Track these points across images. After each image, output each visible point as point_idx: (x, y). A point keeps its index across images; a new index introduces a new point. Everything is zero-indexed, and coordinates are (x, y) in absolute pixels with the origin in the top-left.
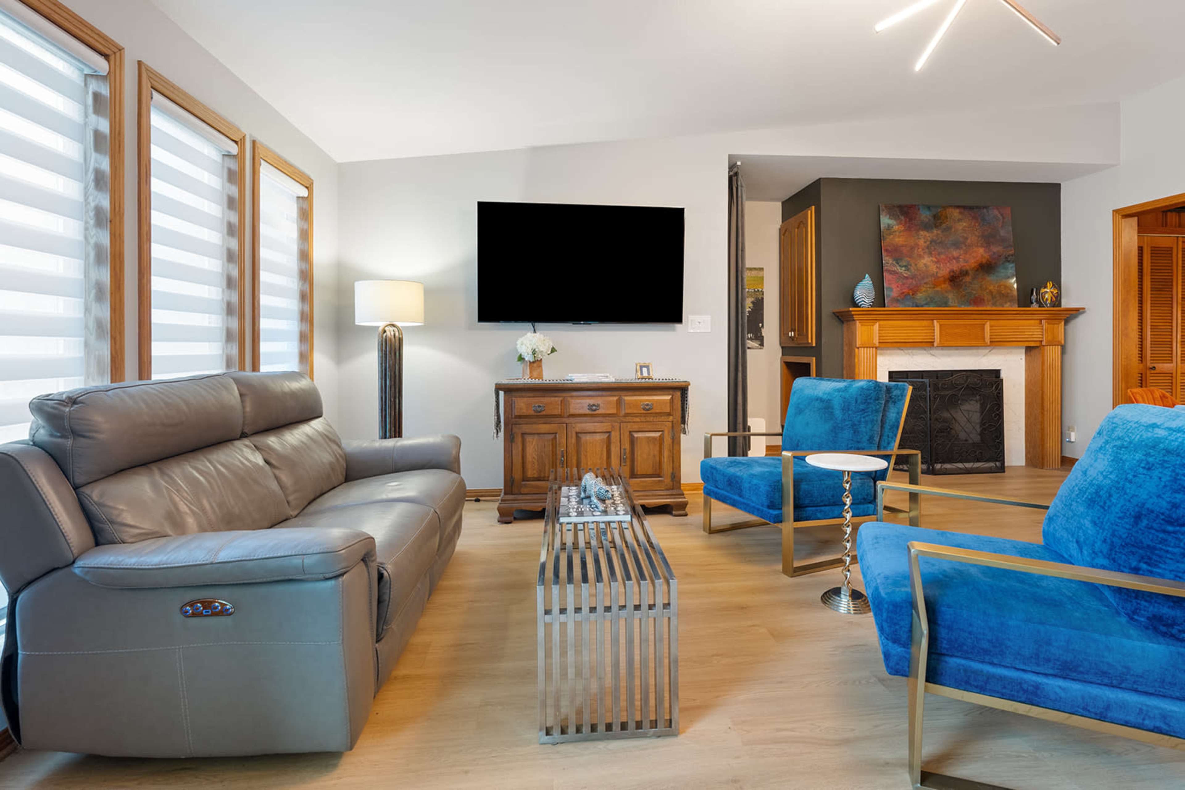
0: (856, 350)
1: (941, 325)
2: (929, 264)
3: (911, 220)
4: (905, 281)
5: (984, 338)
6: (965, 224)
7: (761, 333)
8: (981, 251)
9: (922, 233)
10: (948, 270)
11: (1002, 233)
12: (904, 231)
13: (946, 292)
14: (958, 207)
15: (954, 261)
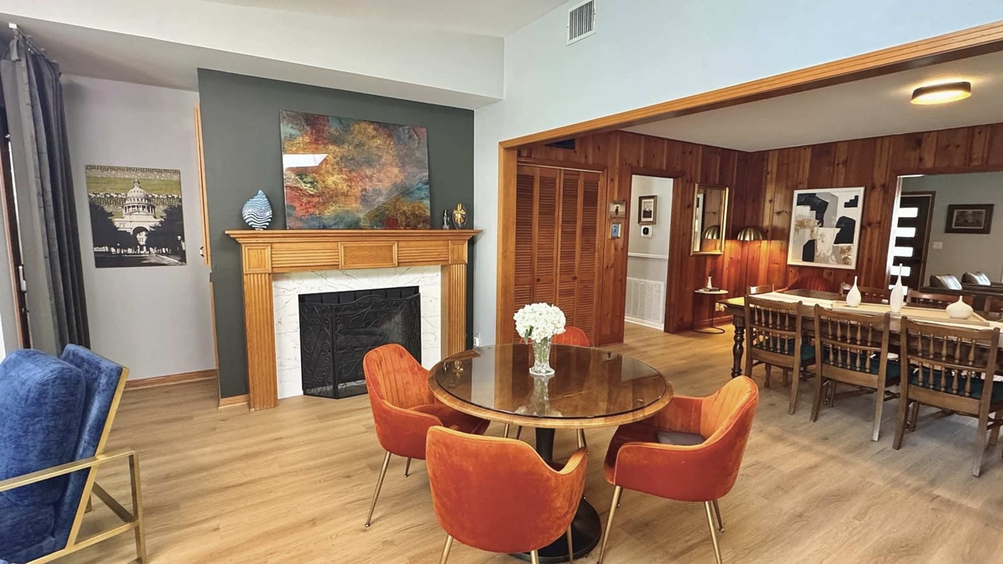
0: (245, 276)
1: (345, 247)
2: (338, 181)
3: (318, 132)
4: (310, 199)
5: (392, 259)
6: (379, 142)
7: (181, 247)
8: (396, 170)
9: (331, 147)
10: (360, 188)
11: (418, 154)
12: (310, 143)
13: (358, 211)
14: (372, 122)
15: (367, 180)
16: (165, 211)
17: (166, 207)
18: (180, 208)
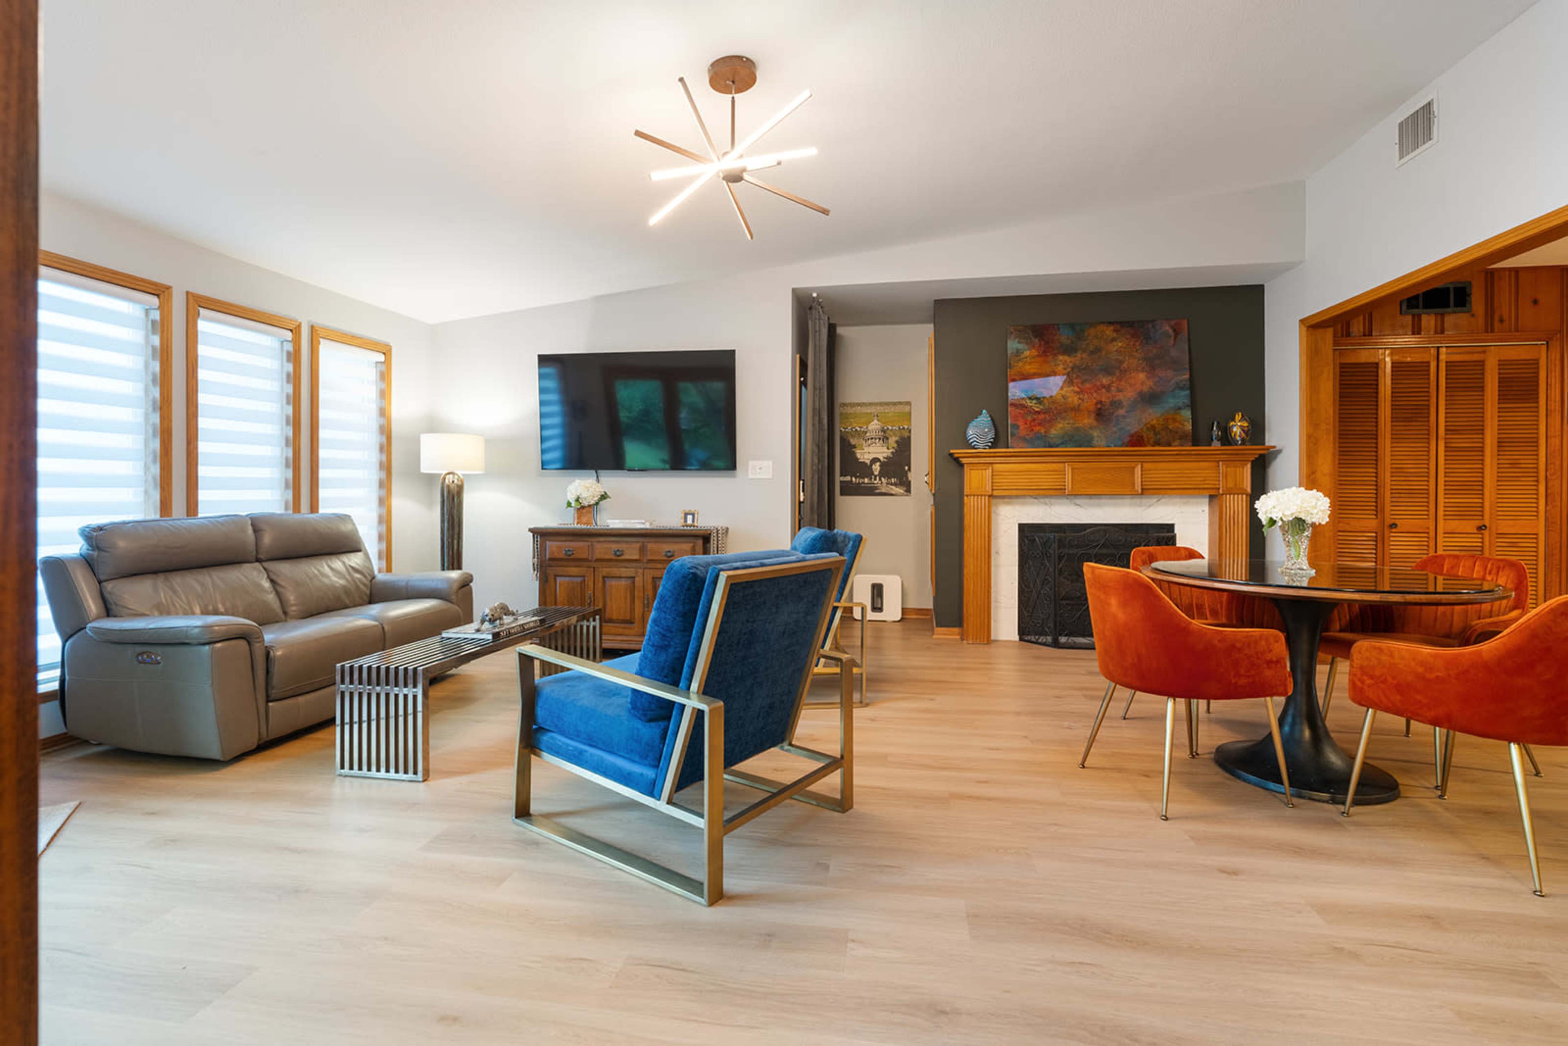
0: (965, 498)
1: (1073, 469)
2: (1068, 394)
3: (1047, 343)
4: (1035, 417)
5: (1133, 484)
6: (1120, 344)
7: (907, 478)
8: (1142, 376)
9: (1061, 357)
10: (1094, 401)
11: (1174, 353)
12: (1038, 356)
13: (1091, 428)
14: (1111, 323)
15: (1104, 390)
16: (897, 442)
17: (897, 438)
18: (909, 438)
